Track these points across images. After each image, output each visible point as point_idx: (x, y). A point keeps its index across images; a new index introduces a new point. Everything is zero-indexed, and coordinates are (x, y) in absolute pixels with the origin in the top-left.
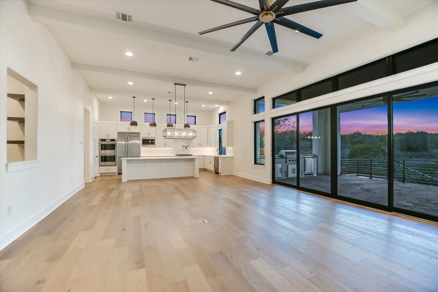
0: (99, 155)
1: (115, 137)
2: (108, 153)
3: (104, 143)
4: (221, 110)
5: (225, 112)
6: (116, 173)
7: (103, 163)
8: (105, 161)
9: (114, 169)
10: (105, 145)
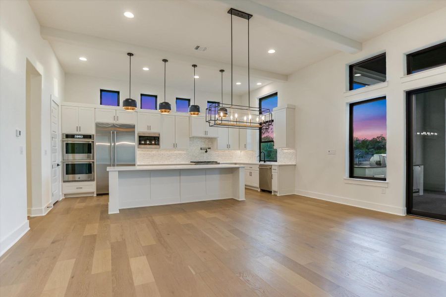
0: (63, 163)
1: (92, 131)
2: (79, 158)
3: (70, 141)
4: (266, 91)
5: (276, 94)
6: (93, 193)
7: (71, 177)
8: (74, 172)
9: (90, 187)
10: (73, 144)
